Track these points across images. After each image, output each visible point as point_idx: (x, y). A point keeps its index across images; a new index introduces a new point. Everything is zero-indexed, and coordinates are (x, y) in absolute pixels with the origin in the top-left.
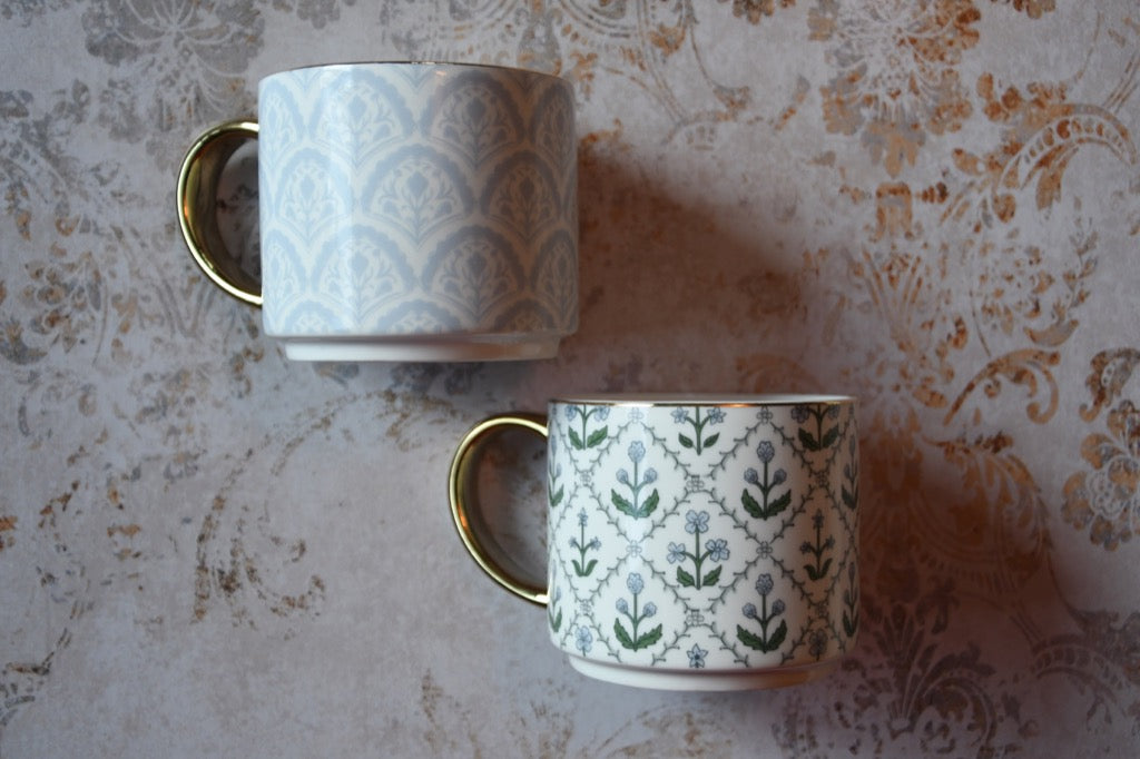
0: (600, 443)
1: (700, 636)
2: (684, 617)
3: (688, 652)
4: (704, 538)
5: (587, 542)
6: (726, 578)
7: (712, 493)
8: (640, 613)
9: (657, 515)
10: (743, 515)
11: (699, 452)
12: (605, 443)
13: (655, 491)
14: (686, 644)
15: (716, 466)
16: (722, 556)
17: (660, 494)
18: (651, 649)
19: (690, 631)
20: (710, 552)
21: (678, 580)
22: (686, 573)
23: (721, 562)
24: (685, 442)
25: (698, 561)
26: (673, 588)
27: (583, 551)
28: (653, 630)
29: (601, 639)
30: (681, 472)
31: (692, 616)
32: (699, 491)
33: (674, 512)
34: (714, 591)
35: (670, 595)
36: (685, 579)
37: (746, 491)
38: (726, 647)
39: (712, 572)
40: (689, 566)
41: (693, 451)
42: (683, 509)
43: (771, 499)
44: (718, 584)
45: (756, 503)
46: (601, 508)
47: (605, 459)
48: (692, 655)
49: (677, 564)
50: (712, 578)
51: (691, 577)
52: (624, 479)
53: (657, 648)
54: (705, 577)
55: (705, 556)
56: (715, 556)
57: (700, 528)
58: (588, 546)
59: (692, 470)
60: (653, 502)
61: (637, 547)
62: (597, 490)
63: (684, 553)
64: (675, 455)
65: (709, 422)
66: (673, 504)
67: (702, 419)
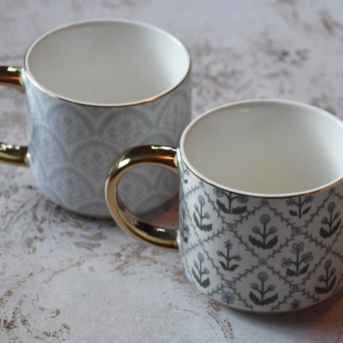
0: (242, 213)
1: (297, 296)
2: (289, 289)
3: (291, 304)
4: (301, 254)
5: (231, 255)
6: (310, 269)
7: (306, 233)
8: (265, 289)
9: (276, 247)
10: (320, 239)
11: (300, 217)
12: (245, 214)
13: (276, 237)
14: (290, 300)
15: (308, 222)
16: (309, 259)
17: (278, 238)
18: (272, 305)
19: (293, 295)
20: (303, 260)
21: (287, 274)
22: (292, 271)
23: (309, 262)
24: (293, 213)
25: (297, 264)
26: (284, 278)
27: (228, 259)
28: (273, 296)
29: (240, 299)
30: (290, 227)
31: (294, 288)
32: (299, 234)
33: (286, 245)
34: (305, 275)
35: (283, 281)
36: (290, 273)
37: (322, 228)
38: (310, 297)
39: (304, 267)
40: (293, 268)
41: (297, 217)
42: (291, 243)
43: (332, 227)
44: (307, 272)
45: (326, 232)
46: (241, 242)
47: (244, 221)
48: (293, 305)
49: (287, 267)
50: (305, 270)
51: (294, 272)
52: (257, 231)
53: (275, 304)
54: (301, 270)
55: (302, 261)
56: (306, 260)
57: (300, 250)
58: (232, 258)
59: (296, 226)
60: (274, 241)
61: (264, 261)
62: (239, 234)
63: (291, 262)
64: (287, 220)
65: (305, 203)
66: (285, 241)
67: (302, 202)
